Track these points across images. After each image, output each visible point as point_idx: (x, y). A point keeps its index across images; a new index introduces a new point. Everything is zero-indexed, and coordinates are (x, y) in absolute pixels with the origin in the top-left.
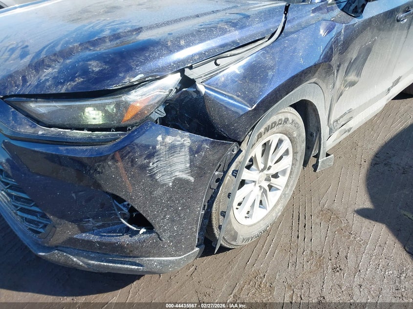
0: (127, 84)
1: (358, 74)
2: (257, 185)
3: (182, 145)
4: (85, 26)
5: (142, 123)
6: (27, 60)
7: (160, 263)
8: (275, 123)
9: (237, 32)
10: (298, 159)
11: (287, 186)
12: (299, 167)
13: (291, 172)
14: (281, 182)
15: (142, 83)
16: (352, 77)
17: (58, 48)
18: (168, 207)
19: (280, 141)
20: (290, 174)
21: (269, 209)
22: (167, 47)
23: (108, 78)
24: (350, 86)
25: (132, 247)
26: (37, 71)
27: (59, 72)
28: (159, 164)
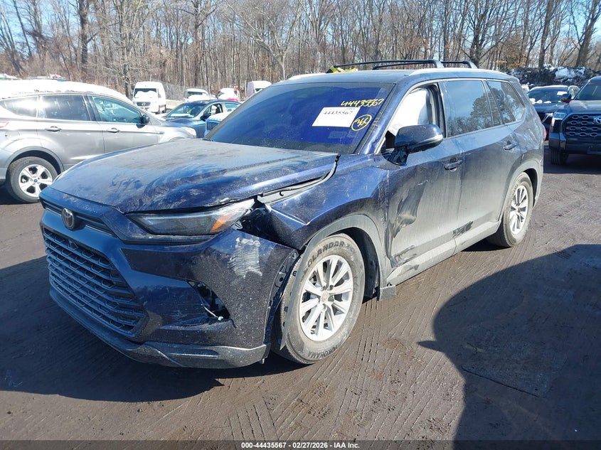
0: (218, 203)
1: (414, 213)
2: (321, 303)
3: (254, 246)
4: (181, 168)
5: (226, 231)
6: (142, 189)
7: (233, 351)
8: (332, 243)
9: (297, 174)
10: (358, 283)
11: (350, 310)
12: (361, 292)
13: (353, 296)
14: (344, 305)
15: (227, 203)
16: (406, 215)
17: (165, 182)
18: (242, 296)
19: (339, 264)
20: (353, 299)
21: (335, 330)
22: (245, 181)
23: (205, 199)
24: (407, 224)
25: (213, 333)
26: (150, 196)
27: (168, 196)
28: (237, 259)
